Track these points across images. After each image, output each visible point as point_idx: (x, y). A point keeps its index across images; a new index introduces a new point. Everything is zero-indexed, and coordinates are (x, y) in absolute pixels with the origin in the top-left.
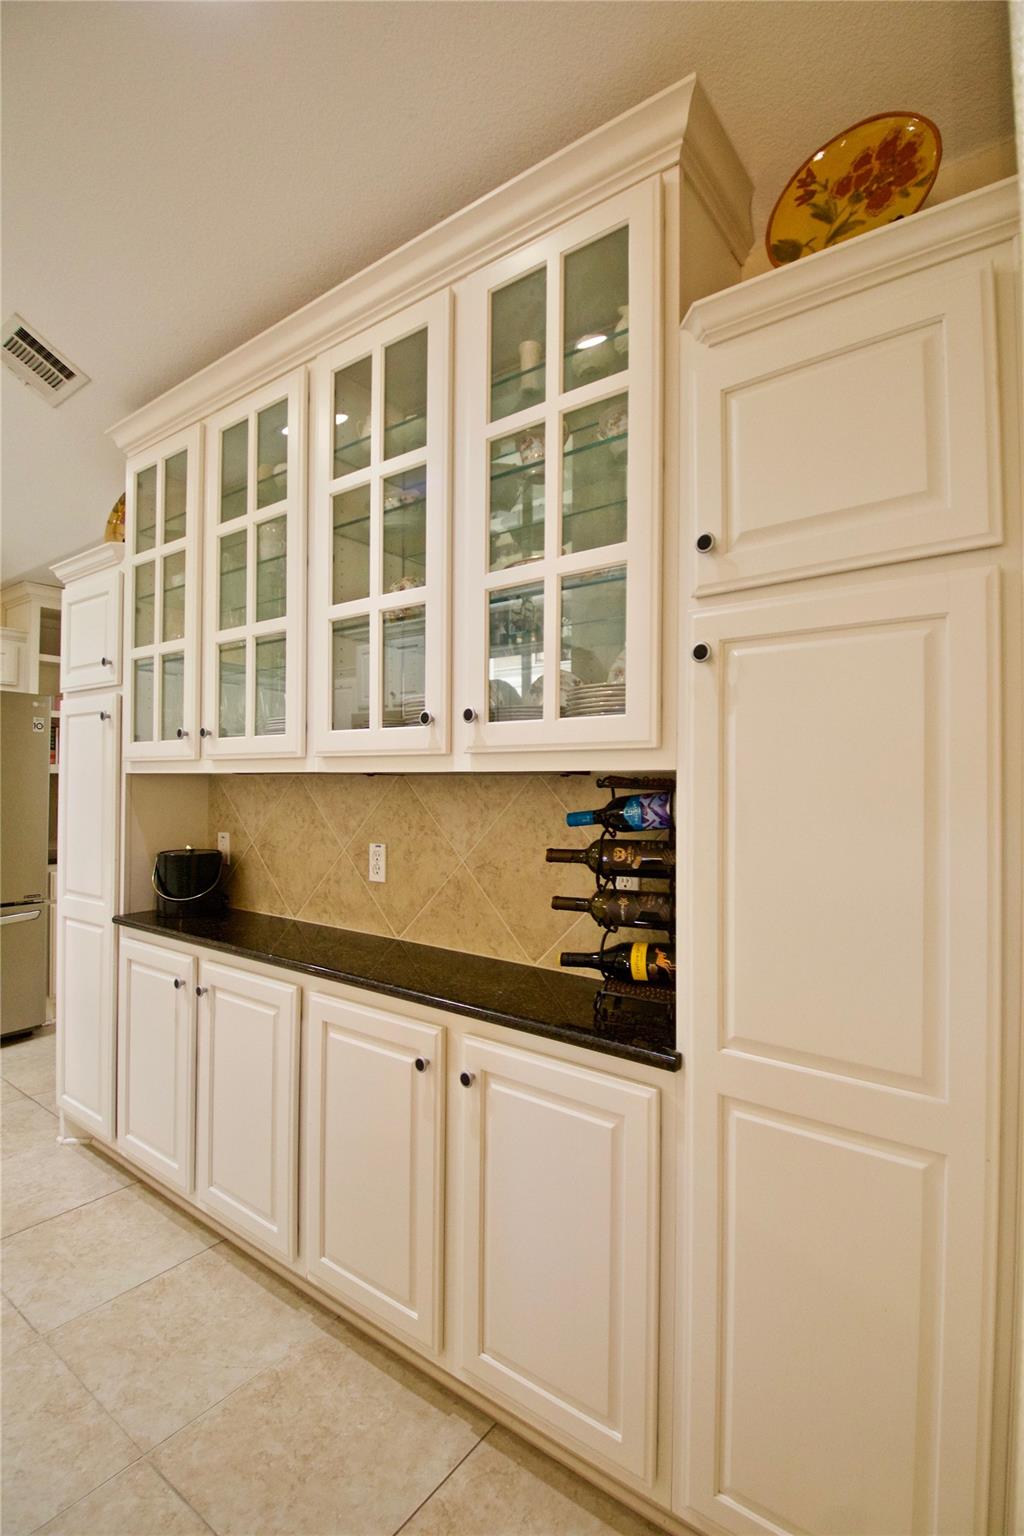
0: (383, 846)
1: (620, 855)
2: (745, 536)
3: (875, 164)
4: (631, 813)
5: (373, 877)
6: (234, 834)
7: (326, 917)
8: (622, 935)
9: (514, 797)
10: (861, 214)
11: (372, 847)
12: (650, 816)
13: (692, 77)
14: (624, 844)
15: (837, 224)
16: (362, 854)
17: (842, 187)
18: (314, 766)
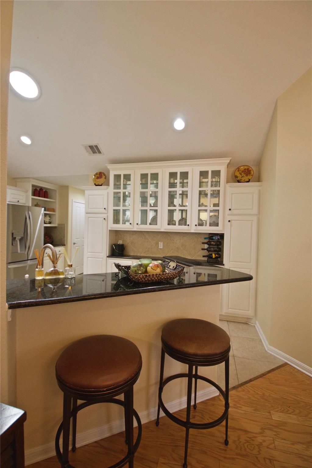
0: (162, 243)
1: (212, 243)
2: (234, 209)
3: (246, 171)
4: (214, 238)
5: (160, 247)
6: (123, 241)
7: (148, 254)
8: (210, 253)
9: (188, 235)
10: (245, 176)
11: (160, 243)
12: (216, 238)
13: (231, 158)
14: (213, 241)
15: (242, 176)
16: (157, 244)
17: (243, 172)
18: (162, 230)
